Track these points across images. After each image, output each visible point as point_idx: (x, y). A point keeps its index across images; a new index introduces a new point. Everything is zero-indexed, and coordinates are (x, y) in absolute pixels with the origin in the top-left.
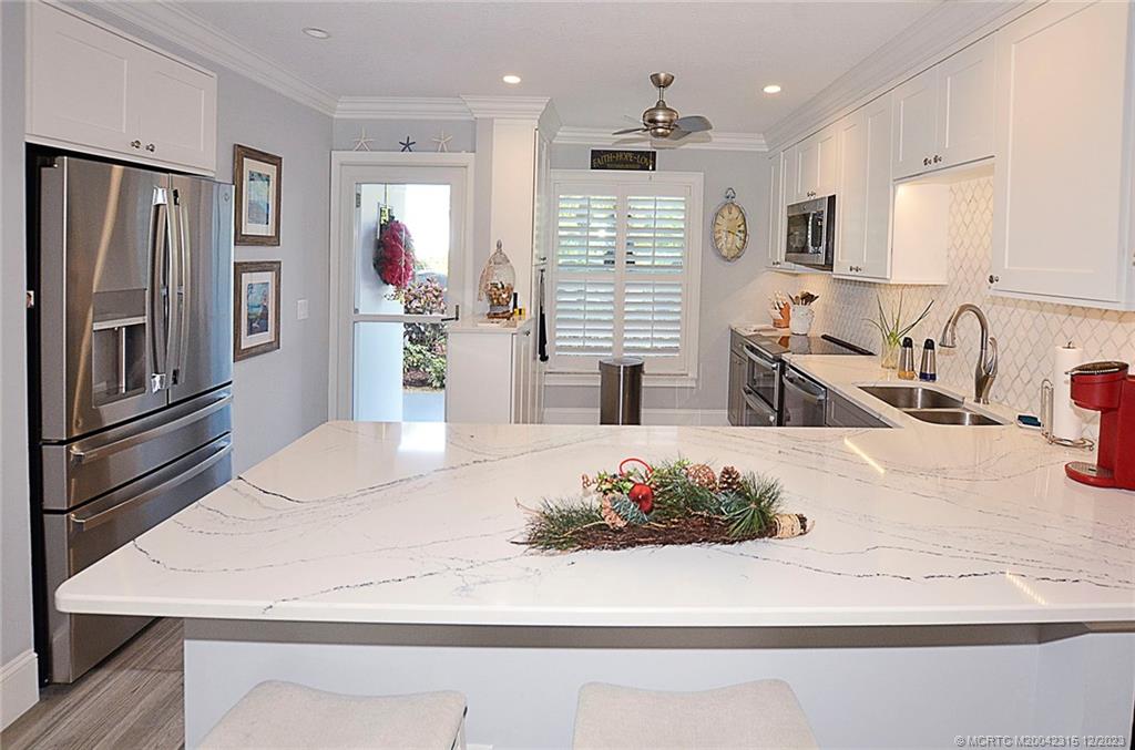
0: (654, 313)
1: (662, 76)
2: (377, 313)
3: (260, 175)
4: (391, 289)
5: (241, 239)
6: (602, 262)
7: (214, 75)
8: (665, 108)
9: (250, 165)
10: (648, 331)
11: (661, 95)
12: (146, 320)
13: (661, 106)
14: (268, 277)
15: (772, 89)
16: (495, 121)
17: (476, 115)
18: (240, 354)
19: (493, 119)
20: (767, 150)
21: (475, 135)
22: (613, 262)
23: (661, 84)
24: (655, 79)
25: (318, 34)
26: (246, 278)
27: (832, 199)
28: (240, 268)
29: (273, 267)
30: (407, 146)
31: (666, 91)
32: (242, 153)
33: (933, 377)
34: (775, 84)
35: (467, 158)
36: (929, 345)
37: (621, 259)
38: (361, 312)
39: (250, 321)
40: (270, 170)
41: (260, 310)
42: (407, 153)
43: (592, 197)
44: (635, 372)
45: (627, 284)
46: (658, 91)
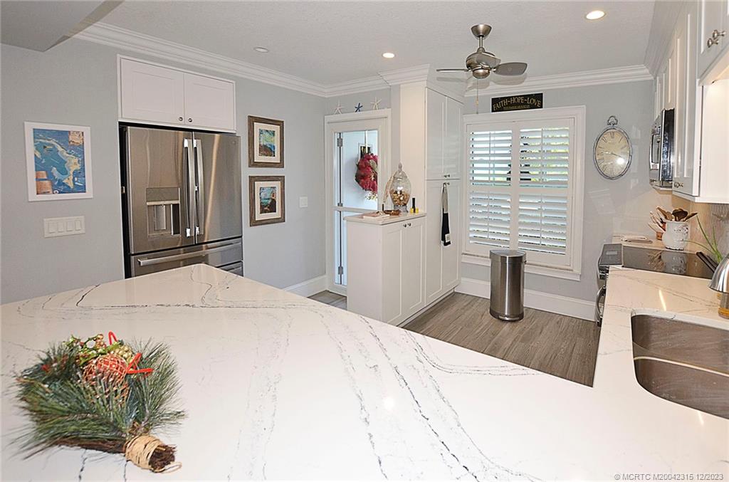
0: (541, 218)
1: (481, 27)
2: (359, 208)
3: (267, 131)
4: (369, 193)
5: (253, 164)
6: (505, 179)
7: (234, 82)
9: (258, 126)
11: (481, 43)
12: (179, 202)
13: (481, 50)
14: (277, 184)
16: (402, 86)
17: (390, 84)
18: (254, 223)
19: (399, 85)
21: (388, 98)
23: (481, 34)
24: (475, 30)
25: (262, 50)
26: (258, 185)
28: (253, 180)
29: (281, 179)
30: (358, 109)
31: (485, 39)
32: (253, 120)
35: (386, 112)
37: (516, 177)
38: (344, 205)
39: (262, 207)
40: (276, 128)
41: (270, 201)
42: (358, 112)
43: (492, 132)
44: (517, 262)
45: (520, 196)
46: (477, 41)
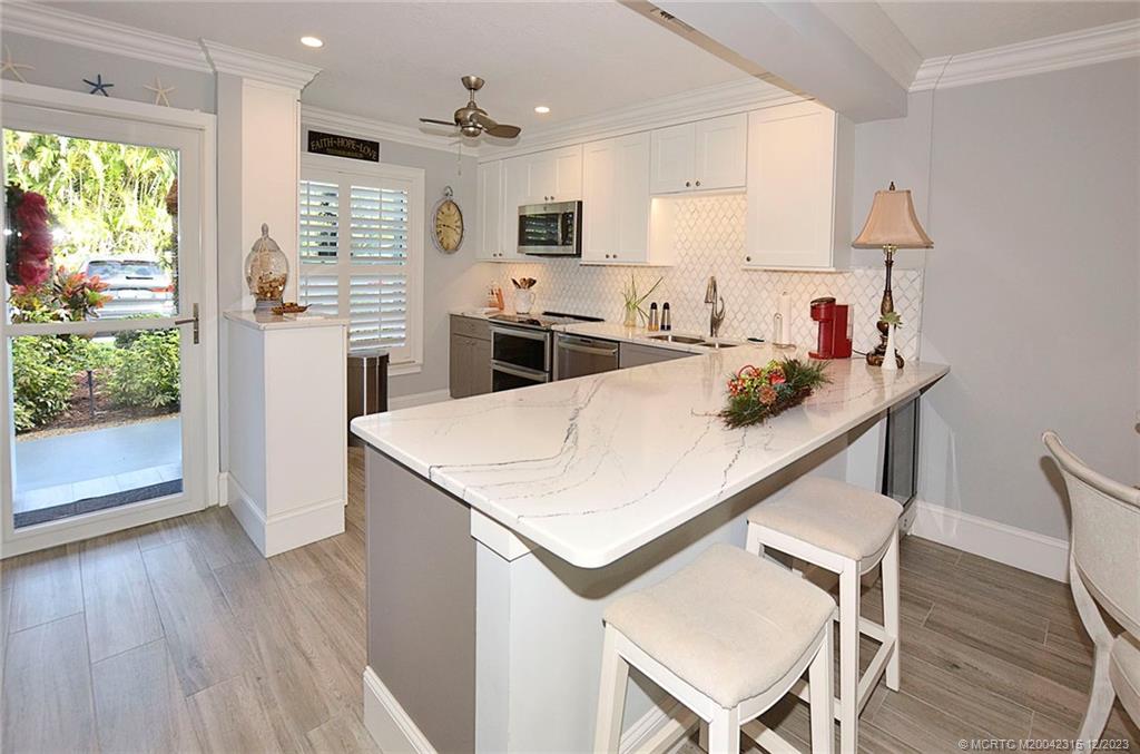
1: (473, 79)
8: (475, 108)
10: (375, 323)
11: (472, 97)
13: (472, 106)
15: (542, 110)
16: (245, 80)
17: (218, 68)
20: (476, 155)
21: (214, 94)
22: (335, 254)
23: (473, 87)
24: (466, 82)
27: (580, 203)
30: (99, 87)
31: (476, 93)
33: (669, 328)
34: (545, 106)
35: (208, 120)
36: (666, 306)
37: (345, 251)
43: (311, 183)
45: (355, 276)
46: (469, 93)
